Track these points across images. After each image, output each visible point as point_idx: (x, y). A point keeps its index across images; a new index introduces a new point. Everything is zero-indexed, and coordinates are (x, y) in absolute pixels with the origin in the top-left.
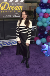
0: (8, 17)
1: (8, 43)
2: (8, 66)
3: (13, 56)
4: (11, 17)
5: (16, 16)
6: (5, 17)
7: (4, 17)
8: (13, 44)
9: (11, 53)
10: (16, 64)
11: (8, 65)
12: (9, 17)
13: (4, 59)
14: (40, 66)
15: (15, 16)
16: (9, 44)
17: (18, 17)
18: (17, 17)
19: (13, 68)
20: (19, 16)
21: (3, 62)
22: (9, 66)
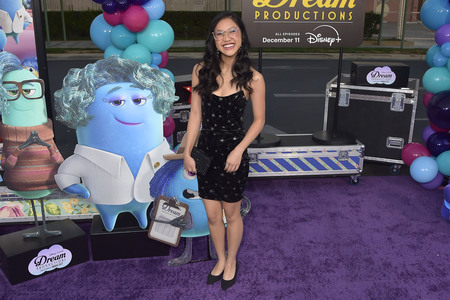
0: (284, 40)
1: (277, 164)
2: (282, 269)
3: (297, 224)
4: (297, 40)
5: (323, 36)
6: (268, 41)
7: (266, 40)
8: (297, 167)
9: (288, 209)
10: (315, 262)
11: (280, 265)
12: (289, 40)
13: (260, 232)
14: (434, 281)
15: (319, 39)
16: (281, 167)
17: (330, 41)
18: (327, 40)
19: (303, 277)
20: (338, 39)
21: (256, 247)
22: (286, 268)
